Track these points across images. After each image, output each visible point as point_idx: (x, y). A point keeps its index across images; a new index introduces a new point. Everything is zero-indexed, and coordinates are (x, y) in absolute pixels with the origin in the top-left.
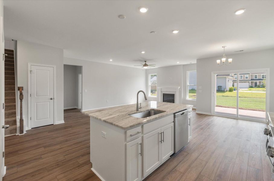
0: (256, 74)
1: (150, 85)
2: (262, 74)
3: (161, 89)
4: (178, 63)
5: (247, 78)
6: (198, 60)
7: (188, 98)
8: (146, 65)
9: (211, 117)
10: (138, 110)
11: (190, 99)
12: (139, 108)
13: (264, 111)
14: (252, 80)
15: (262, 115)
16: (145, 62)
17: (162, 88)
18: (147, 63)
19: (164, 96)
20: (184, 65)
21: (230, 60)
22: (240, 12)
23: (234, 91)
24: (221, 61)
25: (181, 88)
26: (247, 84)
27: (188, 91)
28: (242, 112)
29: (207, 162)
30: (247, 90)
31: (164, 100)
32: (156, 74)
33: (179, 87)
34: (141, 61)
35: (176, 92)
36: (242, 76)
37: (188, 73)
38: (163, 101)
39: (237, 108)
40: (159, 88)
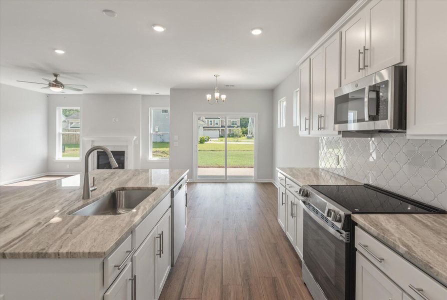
0: (235, 119)
1: (59, 134)
2: (232, 120)
3: (93, 141)
4: (135, 89)
5: (217, 124)
6: (172, 90)
7: (151, 157)
8: (57, 84)
9: (194, 185)
10: (89, 197)
11: (156, 159)
12: (92, 191)
13: (252, 167)
14: (222, 127)
15: (250, 172)
16: (56, 75)
17: (93, 139)
18: (59, 79)
19: (100, 157)
20: (144, 96)
21: (224, 97)
22: (257, 32)
23: (205, 142)
24: (213, 96)
25: (138, 139)
26: (217, 133)
27: (151, 145)
28: (231, 172)
29: (222, 260)
30: (217, 141)
31: (100, 163)
32: (78, 108)
33: (135, 137)
34: (42, 71)
35: (127, 146)
36: (211, 122)
37: (152, 111)
38: (98, 168)
39: (226, 167)
40: (85, 139)
